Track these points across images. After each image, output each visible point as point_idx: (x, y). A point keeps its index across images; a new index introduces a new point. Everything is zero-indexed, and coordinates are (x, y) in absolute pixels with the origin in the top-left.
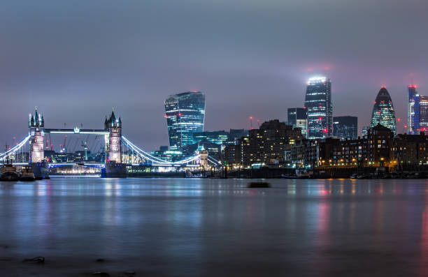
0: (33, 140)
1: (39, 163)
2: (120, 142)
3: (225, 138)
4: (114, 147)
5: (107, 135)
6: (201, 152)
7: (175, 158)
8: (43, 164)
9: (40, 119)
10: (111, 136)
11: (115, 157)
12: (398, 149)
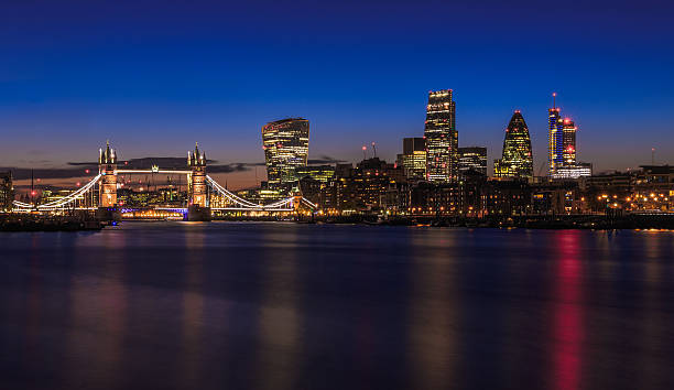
0: (104, 180)
1: (110, 208)
2: (205, 182)
3: (330, 173)
4: (198, 188)
5: (189, 174)
6: (295, 194)
7: (268, 201)
8: (115, 208)
9: (113, 156)
10: (194, 175)
11: (199, 200)
12: (489, 198)
